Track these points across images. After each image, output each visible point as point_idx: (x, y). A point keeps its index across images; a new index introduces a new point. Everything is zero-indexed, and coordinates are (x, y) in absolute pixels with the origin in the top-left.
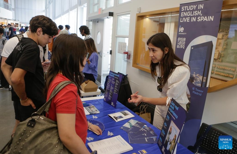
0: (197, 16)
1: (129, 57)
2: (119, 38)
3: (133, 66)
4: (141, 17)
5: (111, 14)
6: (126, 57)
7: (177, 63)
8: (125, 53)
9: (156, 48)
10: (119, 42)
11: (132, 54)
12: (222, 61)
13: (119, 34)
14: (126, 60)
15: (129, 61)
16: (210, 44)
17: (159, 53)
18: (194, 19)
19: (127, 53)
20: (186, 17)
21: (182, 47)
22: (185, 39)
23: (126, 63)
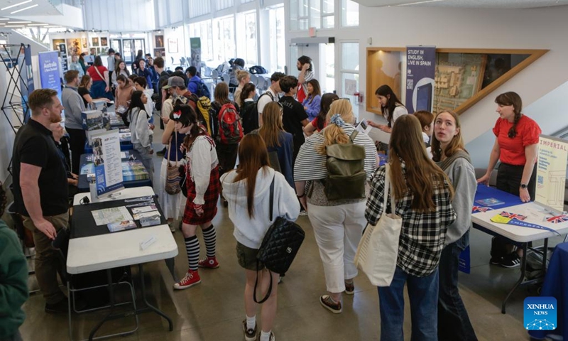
0: (420, 60)
1: (361, 99)
2: (346, 74)
3: (367, 110)
4: (371, 52)
5: (332, 40)
6: (357, 100)
7: (397, 104)
8: (355, 95)
9: (381, 97)
10: (346, 80)
11: (365, 95)
12: (460, 97)
13: (345, 67)
14: (358, 103)
15: (362, 104)
16: (429, 86)
17: (384, 99)
18: (418, 63)
19: (358, 94)
20: (412, 60)
21: (411, 88)
22: (412, 81)
23: (358, 107)
